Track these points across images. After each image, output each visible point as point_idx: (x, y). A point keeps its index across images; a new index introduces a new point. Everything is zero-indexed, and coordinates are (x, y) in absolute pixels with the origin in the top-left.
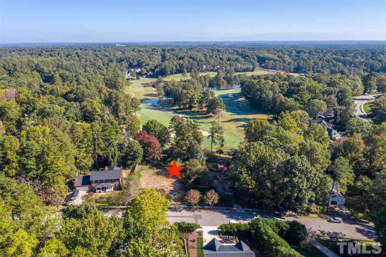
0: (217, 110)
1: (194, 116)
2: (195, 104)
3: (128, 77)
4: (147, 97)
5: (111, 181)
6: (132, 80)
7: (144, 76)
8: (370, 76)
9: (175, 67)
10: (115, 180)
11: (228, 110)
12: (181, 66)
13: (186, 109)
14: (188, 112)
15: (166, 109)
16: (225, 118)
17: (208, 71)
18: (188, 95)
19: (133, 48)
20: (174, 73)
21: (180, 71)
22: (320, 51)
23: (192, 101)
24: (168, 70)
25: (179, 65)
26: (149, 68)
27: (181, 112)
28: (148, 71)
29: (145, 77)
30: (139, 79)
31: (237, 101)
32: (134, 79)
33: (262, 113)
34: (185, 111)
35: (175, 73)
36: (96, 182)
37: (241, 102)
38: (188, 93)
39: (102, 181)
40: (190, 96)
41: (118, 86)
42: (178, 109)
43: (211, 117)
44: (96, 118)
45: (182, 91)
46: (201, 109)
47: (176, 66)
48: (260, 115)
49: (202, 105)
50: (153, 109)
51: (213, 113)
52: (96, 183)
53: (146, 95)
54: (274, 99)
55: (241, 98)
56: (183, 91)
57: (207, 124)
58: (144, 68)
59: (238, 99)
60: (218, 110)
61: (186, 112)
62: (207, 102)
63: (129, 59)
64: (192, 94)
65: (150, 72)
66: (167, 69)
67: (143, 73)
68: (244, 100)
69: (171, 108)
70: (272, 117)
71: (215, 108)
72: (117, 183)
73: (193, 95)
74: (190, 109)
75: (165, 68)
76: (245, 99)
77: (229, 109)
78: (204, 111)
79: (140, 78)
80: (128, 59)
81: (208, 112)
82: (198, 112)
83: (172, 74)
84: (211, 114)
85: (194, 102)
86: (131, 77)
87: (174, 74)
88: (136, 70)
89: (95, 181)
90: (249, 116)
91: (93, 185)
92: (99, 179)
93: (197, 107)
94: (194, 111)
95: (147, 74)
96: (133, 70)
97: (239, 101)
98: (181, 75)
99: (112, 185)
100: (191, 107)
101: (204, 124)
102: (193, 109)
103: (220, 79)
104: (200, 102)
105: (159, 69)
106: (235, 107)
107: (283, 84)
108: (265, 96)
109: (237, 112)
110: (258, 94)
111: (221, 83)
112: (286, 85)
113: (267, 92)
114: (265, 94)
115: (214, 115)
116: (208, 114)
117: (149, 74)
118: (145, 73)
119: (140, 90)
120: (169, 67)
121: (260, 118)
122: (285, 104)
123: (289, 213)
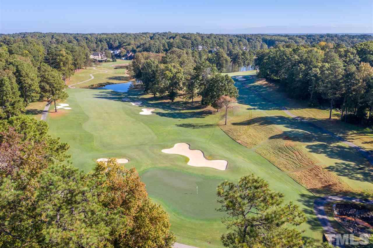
0: (222, 100)
1: (177, 112)
2: (181, 89)
3: (102, 58)
4: (111, 81)
6: (105, 62)
7: (123, 58)
9: (163, 46)
11: (241, 100)
12: (170, 45)
13: (165, 98)
14: (168, 103)
16: (238, 116)
18: (167, 72)
23: (174, 84)
25: (168, 44)
26: (130, 48)
27: (156, 104)
28: (128, 52)
29: (124, 59)
30: (116, 61)
31: (253, 86)
32: (109, 61)
33: (310, 107)
34: (164, 101)
37: (260, 87)
38: (167, 69)
40: (170, 75)
42: (151, 99)
43: (210, 113)
45: (157, 66)
46: (190, 98)
48: (307, 109)
49: (192, 90)
51: (215, 105)
53: (110, 78)
54: (348, 75)
55: (259, 80)
56: (159, 65)
57: (201, 129)
58: (124, 49)
59: (253, 82)
60: (225, 99)
61: (165, 103)
62: (201, 84)
63: (110, 40)
64: (174, 71)
65: (131, 54)
67: (122, 54)
70: (337, 115)
71: (218, 96)
73: (176, 73)
74: (170, 99)
76: (266, 82)
77: (242, 98)
78: (196, 102)
79: (118, 60)
80: (108, 40)
81: (204, 104)
82: (186, 103)
84: (210, 108)
85: (179, 85)
86: (105, 59)
88: (115, 52)
90: (285, 111)
93: (184, 95)
94: (178, 102)
95: (127, 55)
96: (112, 52)
97: (258, 86)
100: (172, 95)
101: (196, 130)
102: (177, 99)
103: (222, 56)
104: (190, 86)
105: (141, 49)
106: (253, 96)
107: (347, 51)
108: (319, 72)
109: (260, 105)
110: (301, 69)
111: (224, 62)
112: (352, 53)
113: (320, 65)
114: (318, 69)
115: (217, 110)
116: (203, 108)
117: (129, 55)
118: (124, 54)
119: (107, 72)
120: (154, 46)
121: (313, 117)
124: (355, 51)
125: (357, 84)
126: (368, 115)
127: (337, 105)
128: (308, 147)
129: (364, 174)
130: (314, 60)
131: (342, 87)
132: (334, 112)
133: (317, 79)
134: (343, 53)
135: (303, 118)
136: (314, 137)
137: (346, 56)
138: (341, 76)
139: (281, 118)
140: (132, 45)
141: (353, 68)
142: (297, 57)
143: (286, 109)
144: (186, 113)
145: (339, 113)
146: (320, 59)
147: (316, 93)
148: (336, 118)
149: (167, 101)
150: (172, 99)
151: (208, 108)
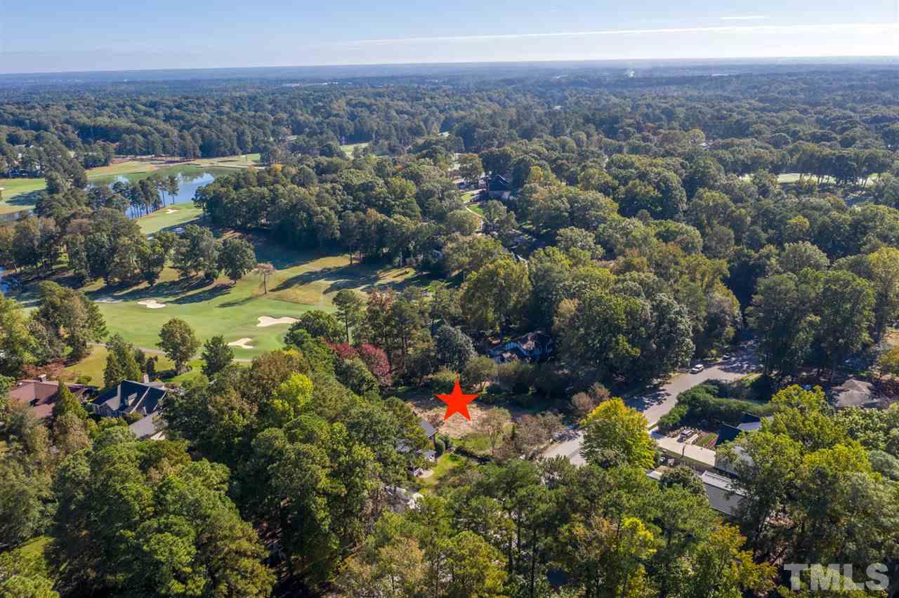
13: (135, 282)
14: (147, 289)
43: (227, 287)
60: (263, 267)
76: (239, 234)
110: (302, 217)
112: (340, 190)
115: (233, 282)
116: (210, 283)
122: (400, 227)
123: (656, 381)
124: (341, 188)
132: (354, 256)
135: (329, 269)
136: (358, 282)
138: (355, 224)
139: (311, 273)
141: (361, 215)
143: (303, 264)
144: (200, 293)
148: (355, 262)
149: (141, 286)
150: (151, 282)
151: (216, 283)
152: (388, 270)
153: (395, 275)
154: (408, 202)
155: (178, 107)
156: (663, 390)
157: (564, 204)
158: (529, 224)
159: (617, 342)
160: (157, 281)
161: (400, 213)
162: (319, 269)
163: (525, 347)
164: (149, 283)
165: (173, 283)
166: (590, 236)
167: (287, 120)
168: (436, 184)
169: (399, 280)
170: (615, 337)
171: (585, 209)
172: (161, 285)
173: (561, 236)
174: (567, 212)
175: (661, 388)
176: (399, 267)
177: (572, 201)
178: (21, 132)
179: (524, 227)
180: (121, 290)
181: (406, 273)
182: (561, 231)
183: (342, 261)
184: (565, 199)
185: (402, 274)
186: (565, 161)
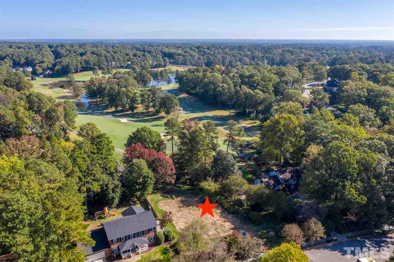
5: (143, 233)
7: (41, 76)
8: (302, 66)
10: (149, 231)
12: (87, 62)
13: (127, 110)
15: (100, 113)
17: (118, 67)
19: (9, 45)
20: (79, 70)
21: (85, 69)
22: (218, 47)
23: (133, 100)
24: (73, 68)
26: (44, 65)
27: (123, 115)
28: (44, 70)
29: (43, 77)
30: (35, 79)
31: (179, 99)
34: (126, 113)
35: (81, 71)
36: (119, 240)
37: (185, 98)
38: (128, 91)
39: (128, 238)
40: (132, 95)
41: (24, 87)
42: (115, 112)
43: (163, 118)
44: (23, 132)
47: (81, 63)
49: (148, 104)
50: (82, 114)
52: (118, 242)
55: (181, 94)
58: (39, 67)
59: (179, 95)
60: (177, 109)
65: (48, 71)
66: (71, 66)
67: (38, 72)
68: (187, 97)
69: (105, 111)
72: (152, 235)
73: (135, 94)
75: (68, 66)
76: (187, 95)
78: (150, 112)
79: (37, 78)
80: (10, 56)
81: (158, 112)
83: (77, 72)
84: (162, 115)
85: (137, 102)
87: (79, 72)
88: (26, 69)
89: (117, 239)
91: (114, 247)
92: (122, 236)
95: (44, 73)
97: (182, 98)
98: (91, 72)
99: (145, 239)
100: (132, 108)
105: (59, 67)
107: (234, 76)
108: (221, 89)
109: (190, 110)
110: (211, 88)
111: (148, 79)
112: (237, 77)
113: (221, 85)
114: (220, 88)
115: (167, 115)
116: (157, 115)
117: (47, 73)
118: (40, 72)
119: (47, 92)
120: (73, 64)
121: (221, 115)
122: (255, 96)
123: (386, 227)
124: (238, 76)
125: (241, 96)
126: (247, 111)
127: (233, 107)
128: (224, 128)
129: (247, 135)
130: (218, 82)
131: (234, 98)
132: (232, 111)
133: (221, 93)
134: (232, 77)
135: (217, 116)
136: (225, 124)
137: (233, 78)
138: (233, 93)
139: (206, 117)
140: (47, 63)
141: (238, 88)
142: (207, 80)
143: (206, 112)
145: (234, 111)
146: (220, 81)
147: (221, 101)
148: (233, 114)
149: (128, 113)
150: (133, 111)
151: (160, 115)
152: (247, 120)
153: (248, 123)
154: (267, 84)
155: (208, 49)
156: (391, 238)
157: (364, 92)
158: (343, 106)
159: (344, 187)
160: (135, 111)
161: (260, 90)
162: (211, 115)
163: (281, 177)
164: (132, 111)
165: (142, 113)
166: (372, 111)
167: (250, 55)
168: (290, 78)
169: (248, 126)
170: (343, 182)
171: (377, 96)
172: (137, 113)
173: (351, 109)
174: (365, 98)
175: (389, 235)
176: (252, 119)
177: (369, 91)
178: (138, 53)
179: (339, 107)
180: (120, 113)
181: (255, 123)
182: (351, 106)
183: (225, 113)
184: (365, 90)
185: (252, 123)
186: (378, 73)
